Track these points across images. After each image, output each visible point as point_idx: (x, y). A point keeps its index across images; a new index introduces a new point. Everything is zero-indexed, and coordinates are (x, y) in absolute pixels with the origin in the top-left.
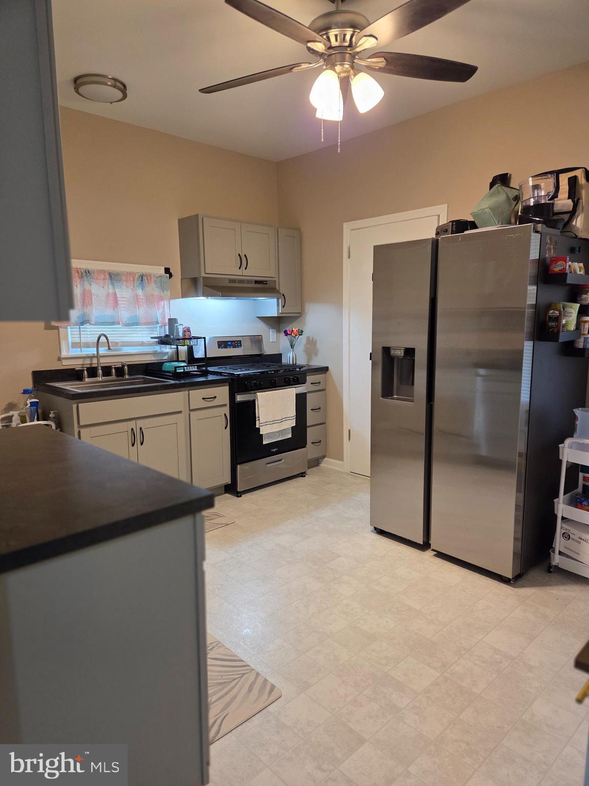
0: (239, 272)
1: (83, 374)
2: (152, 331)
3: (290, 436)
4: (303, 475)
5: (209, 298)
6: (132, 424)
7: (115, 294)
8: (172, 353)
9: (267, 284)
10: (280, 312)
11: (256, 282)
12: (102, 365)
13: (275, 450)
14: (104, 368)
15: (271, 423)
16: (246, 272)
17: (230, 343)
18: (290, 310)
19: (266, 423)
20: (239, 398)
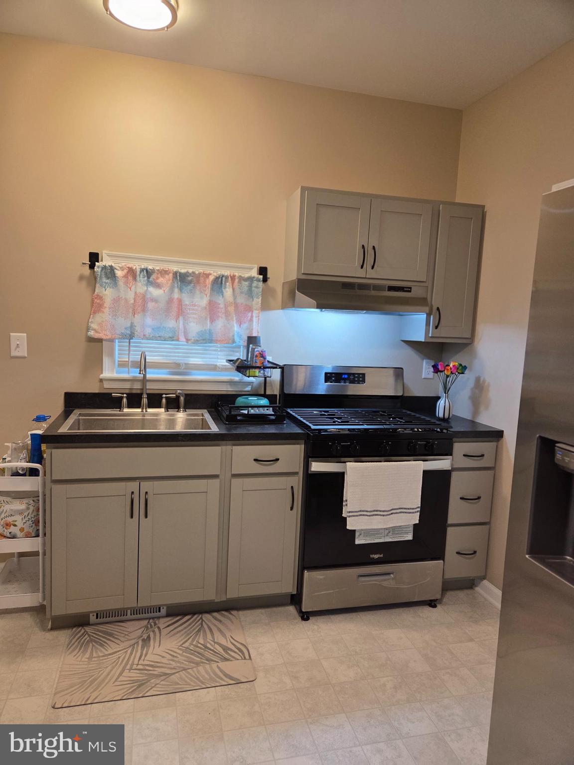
0: (361, 273)
1: (121, 402)
2: (233, 351)
3: (410, 537)
4: (432, 604)
5: (323, 310)
6: (133, 486)
7: (180, 301)
8: (260, 384)
9: (410, 291)
10: (430, 335)
11: (391, 288)
12: (148, 392)
13: (376, 556)
14: (150, 396)
15: (368, 514)
16: (371, 274)
17: (346, 376)
18: (447, 333)
19: (361, 513)
20: (317, 467)
